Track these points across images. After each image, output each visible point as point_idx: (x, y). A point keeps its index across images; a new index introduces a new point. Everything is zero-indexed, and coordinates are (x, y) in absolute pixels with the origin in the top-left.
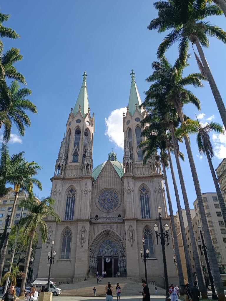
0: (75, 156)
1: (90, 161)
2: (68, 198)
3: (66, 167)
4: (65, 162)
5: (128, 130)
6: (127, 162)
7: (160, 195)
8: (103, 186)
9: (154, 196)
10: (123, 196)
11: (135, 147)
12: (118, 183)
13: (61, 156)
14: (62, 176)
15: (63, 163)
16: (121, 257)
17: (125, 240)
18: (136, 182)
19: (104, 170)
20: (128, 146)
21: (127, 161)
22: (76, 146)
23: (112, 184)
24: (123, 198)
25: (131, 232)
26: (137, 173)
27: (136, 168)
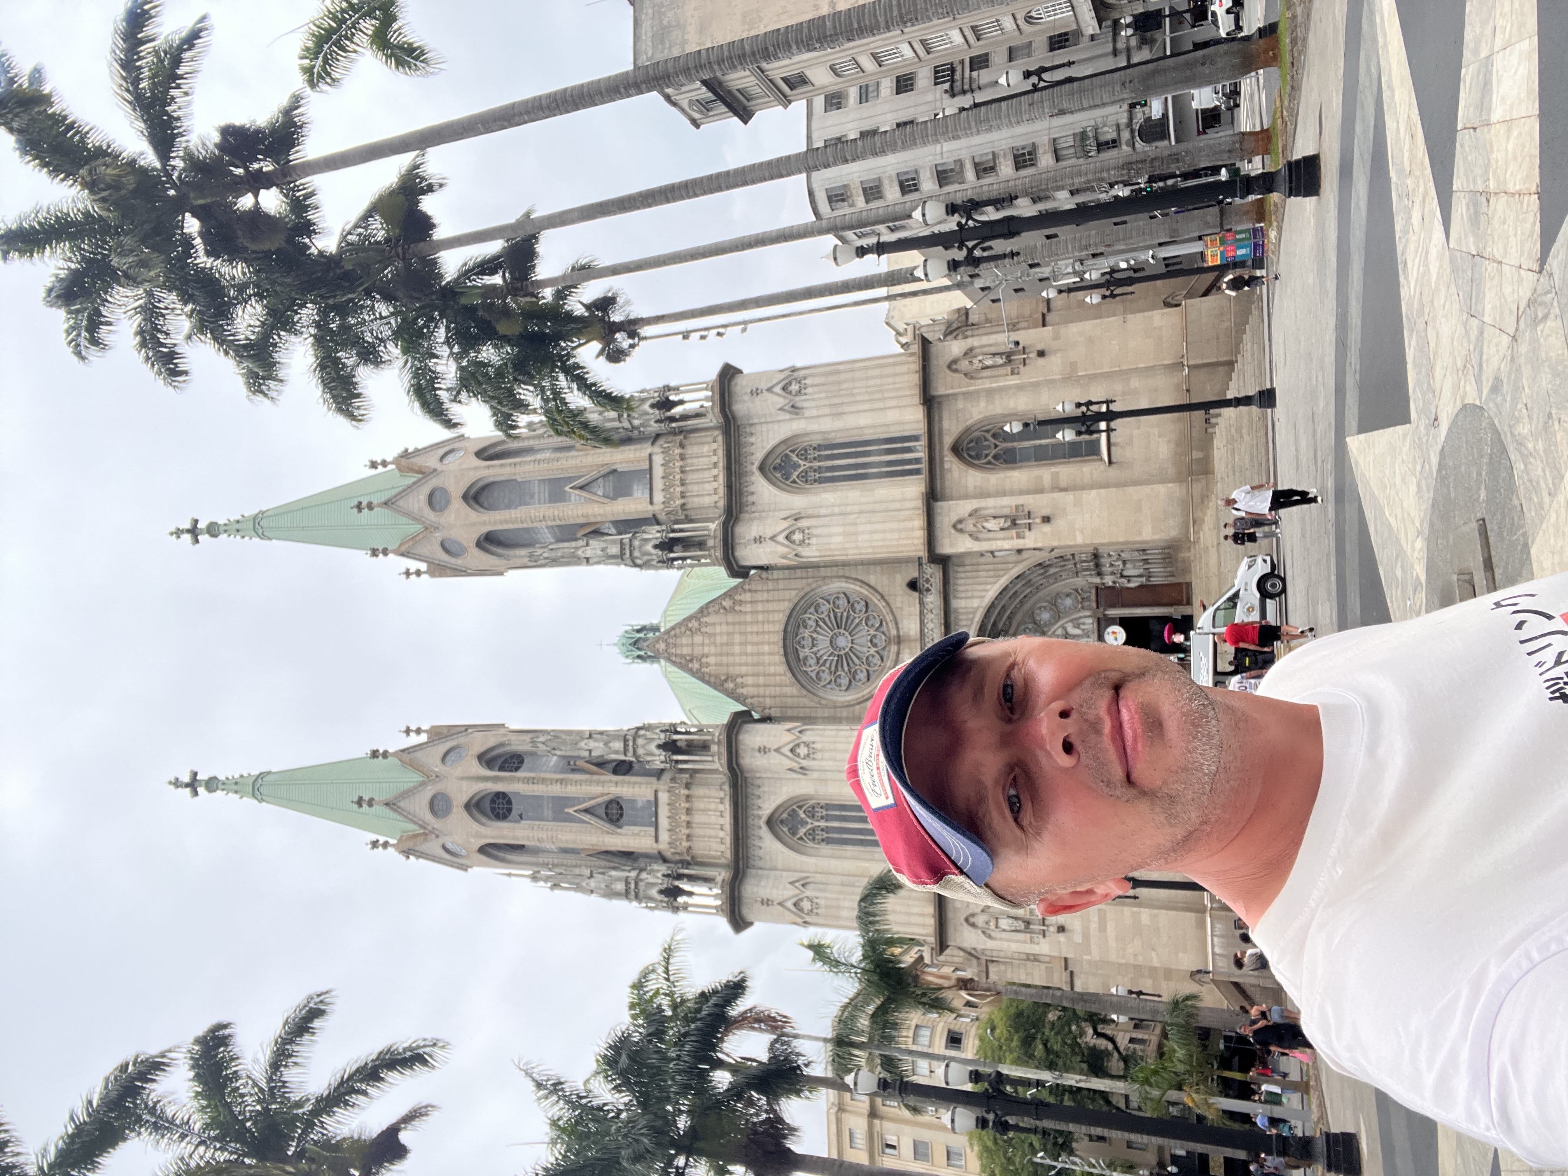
0: (621, 815)
1: (649, 734)
2: (828, 841)
3: (678, 857)
4: (655, 867)
5: (493, 548)
6: (656, 547)
7: (813, 386)
8: (772, 669)
9: (818, 417)
10: (823, 572)
11: (580, 513)
12: (759, 596)
13: (620, 887)
14: (722, 875)
15: (659, 875)
16: (1100, 574)
17: (1025, 555)
18: (753, 503)
19: (695, 666)
20: (574, 544)
21: (649, 547)
22: (571, 811)
23: (767, 627)
24: (828, 572)
25: (988, 525)
26: (707, 501)
27: (684, 504)
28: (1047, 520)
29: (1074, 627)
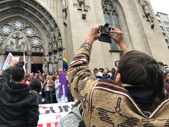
28: (84, 17)
29: (23, 42)
